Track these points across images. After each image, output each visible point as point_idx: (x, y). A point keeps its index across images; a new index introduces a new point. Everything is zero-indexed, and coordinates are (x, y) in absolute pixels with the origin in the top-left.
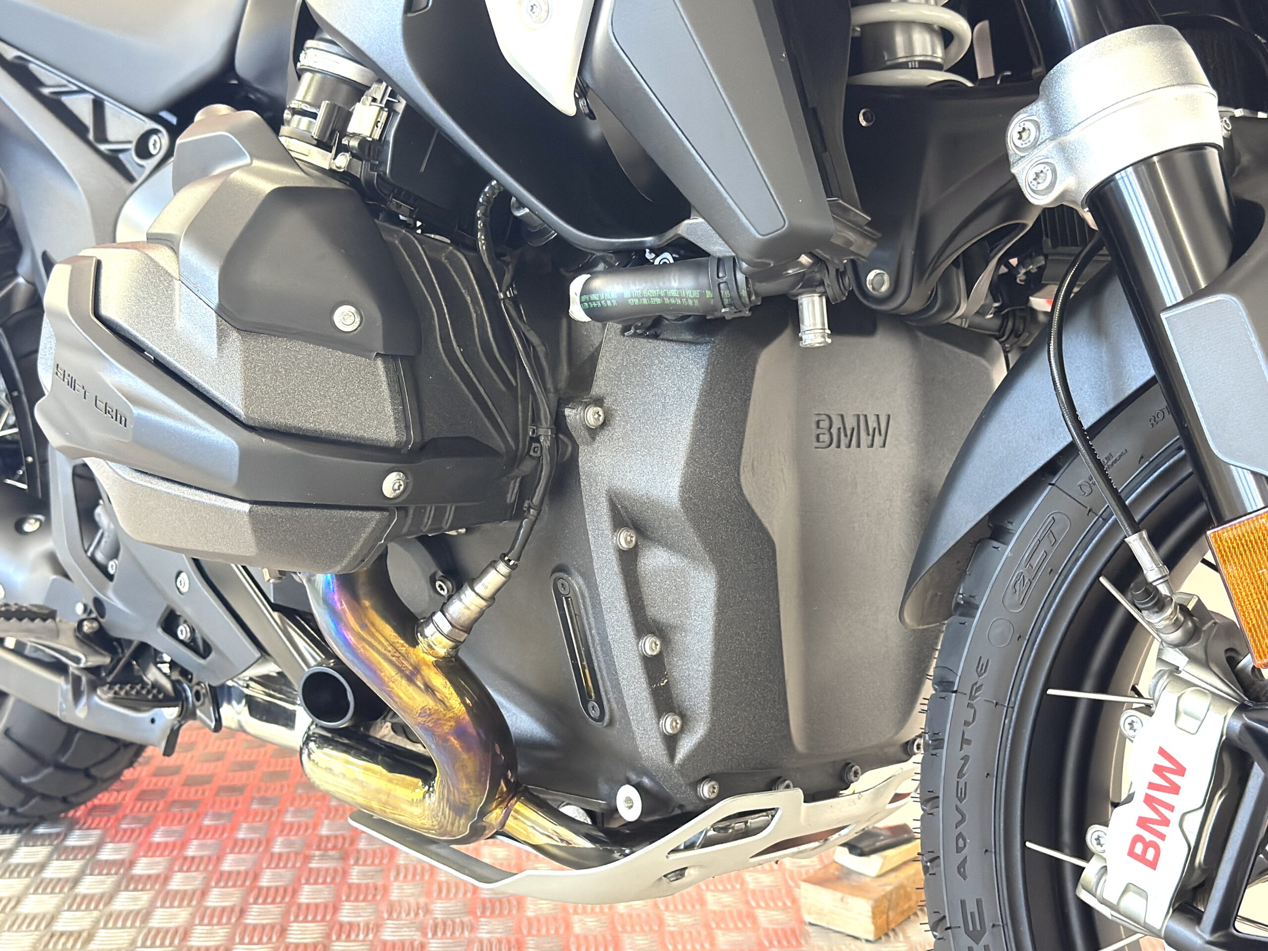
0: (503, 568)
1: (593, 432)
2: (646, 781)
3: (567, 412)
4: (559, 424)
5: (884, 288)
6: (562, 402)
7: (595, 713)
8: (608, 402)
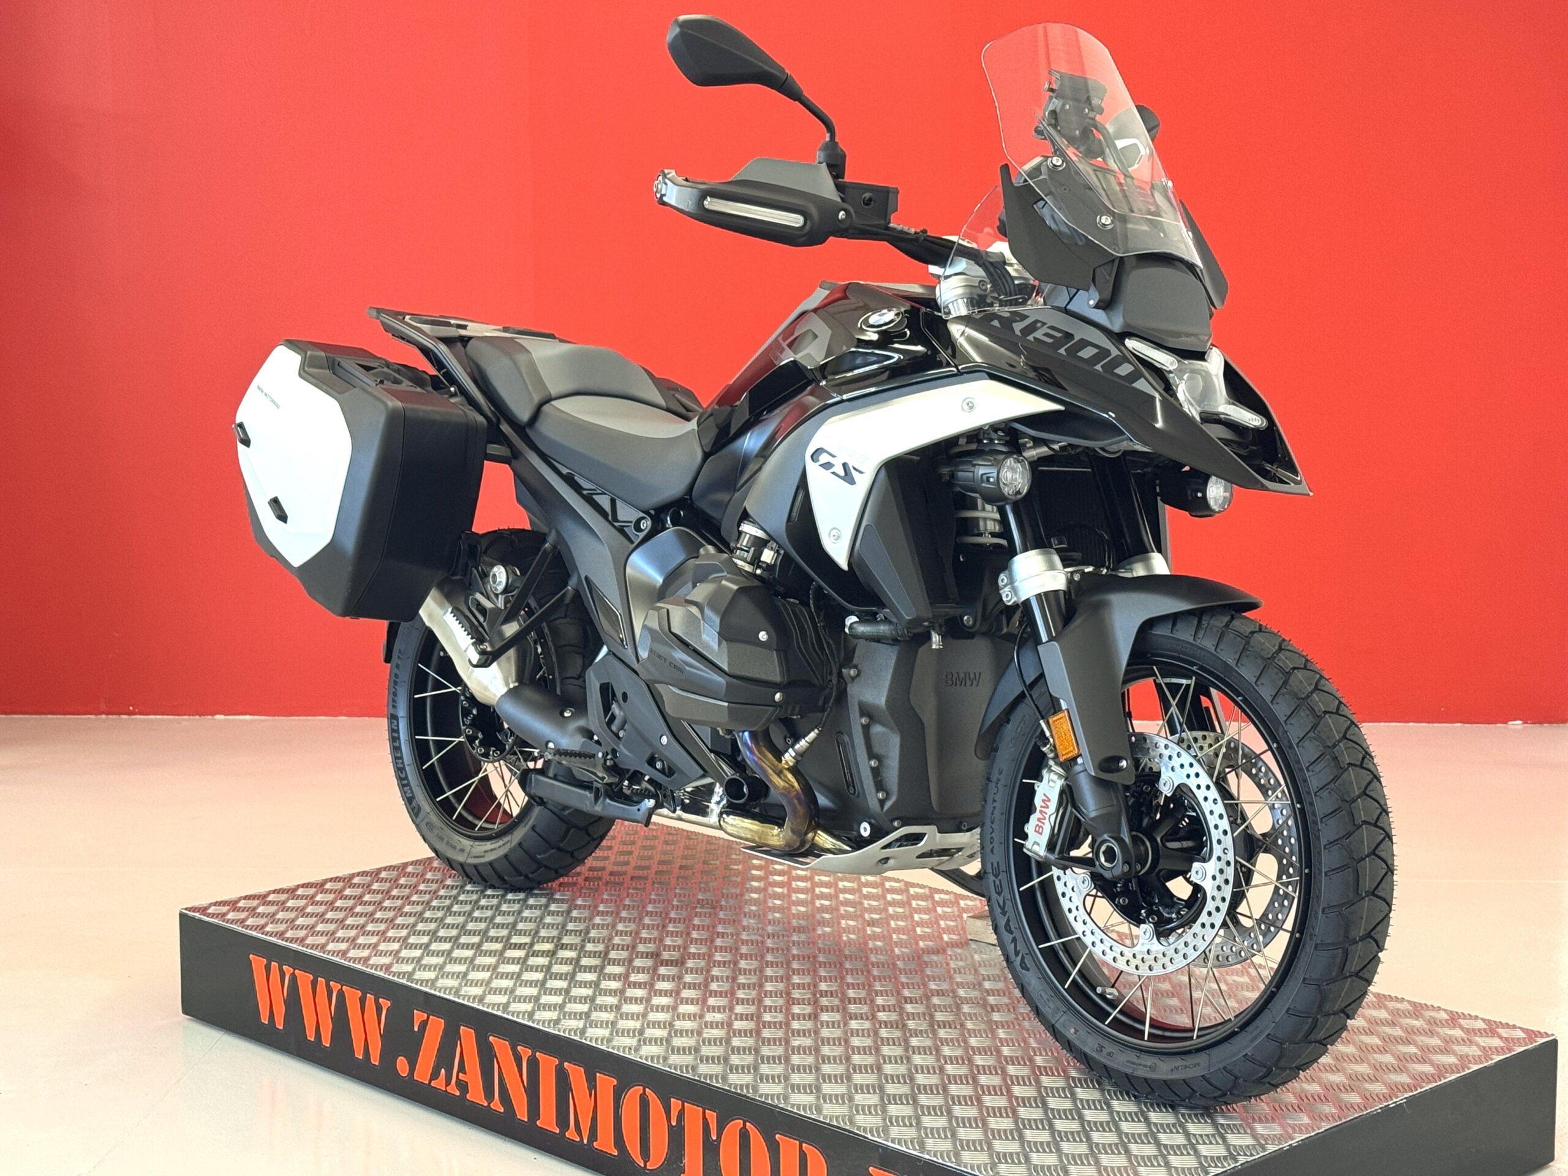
0: (816, 731)
1: (853, 679)
2: (873, 821)
3: (843, 670)
4: (840, 674)
5: (971, 623)
6: (841, 667)
7: (852, 792)
8: (859, 667)
